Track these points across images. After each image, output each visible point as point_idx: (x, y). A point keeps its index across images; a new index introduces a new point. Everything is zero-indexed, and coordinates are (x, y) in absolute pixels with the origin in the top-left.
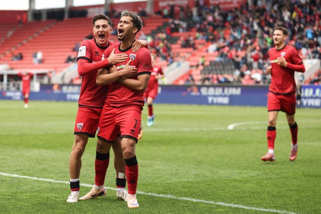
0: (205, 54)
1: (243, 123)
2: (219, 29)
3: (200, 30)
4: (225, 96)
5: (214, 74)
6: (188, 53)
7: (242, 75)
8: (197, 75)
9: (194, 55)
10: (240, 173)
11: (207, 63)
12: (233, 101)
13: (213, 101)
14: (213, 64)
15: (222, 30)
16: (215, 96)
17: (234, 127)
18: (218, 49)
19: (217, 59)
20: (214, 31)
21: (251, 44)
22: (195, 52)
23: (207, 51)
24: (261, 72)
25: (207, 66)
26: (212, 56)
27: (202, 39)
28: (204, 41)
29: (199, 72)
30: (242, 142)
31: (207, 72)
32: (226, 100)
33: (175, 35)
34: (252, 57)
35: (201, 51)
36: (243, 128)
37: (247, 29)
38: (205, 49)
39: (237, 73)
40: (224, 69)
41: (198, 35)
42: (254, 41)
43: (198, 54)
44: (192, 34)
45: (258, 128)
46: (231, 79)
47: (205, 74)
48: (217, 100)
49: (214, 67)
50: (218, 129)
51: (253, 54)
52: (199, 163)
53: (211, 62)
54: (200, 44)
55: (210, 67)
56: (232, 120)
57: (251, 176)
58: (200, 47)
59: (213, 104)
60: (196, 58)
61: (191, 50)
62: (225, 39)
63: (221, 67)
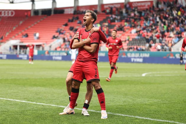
0: (130, 34)
1: (150, 73)
2: (138, 20)
3: (127, 21)
4: (141, 58)
5: (134, 45)
6: (120, 34)
7: (150, 46)
8: (125, 46)
9: (123, 35)
10: (148, 100)
11: (131, 40)
12: (146, 60)
13: (134, 60)
14: (134, 40)
16: (135, 58)
17: (145, 75)
18: (137, 32)
19: (136, 37)
20: (135, 21)
21: (156, 28)
22: (124, 33)
23: (131, 33)
24: (160, 44)
25: (131, 41)
26: (133, 35)
27: (128, 26)
28: (129, 27)
29: (126, 44)
30: (150, 83)
31: (131, 44)
32: (141, 60)
33: (113, 23)
34: (156, 36)
35: (127, 33)
36: (151, 76)
37: (153, 20)
38: (129, 32)
39: (148, 45)
40: (140, 43)
41: (126, 24)
43: (126, 34)
44: (122, 23)
45: (159, 75)
46: (144, 48)
47: (130, 45)
48: (136, 60)
49: (134, 42)
50: (136, 76)
51: (157, 34)
52: (126, 95)
53: (133, 39)
54: (127, 29)
55: (132, 42)
56: (144, 71)
57: (154, 102)
58: (127, 30)
59: (134, 62)
60: (124, 37)
61: (122, 32)
62: (141, 26)
63: (139, 42)
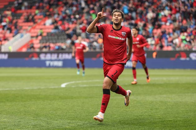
0: (43, 27)
1: (73, 82)
2: (54, 6)
3: (38, 8)
4: (59, 60)
5: (50, 43)
6: (29, 26)
7: (73, 43)
8: (37, 44)
9: (34, 28)
10: (70, 123)
11: (45, 34)
12: (67, 64)
13: (50, 64)
14: (49, 34)
15: (56, 8)
16: (51, 60)
17: (66, 86)
18: (53, 23)
19: (53, 31)
20: (50, 8)
21: (80, 18)
22: (34, 25)
23: (45, 25)
24: (87, 40)
25: (45, 37)
26: (48, 28)
27: (40, 15)
28: (42, 17)
29: (38, 41)
30: (72, 98)
31: (45, 41)
32: (60, 64)
33: (19, 12)
34: (81, 29)
35: (39, 24)
36: (73, 86)
37: (77, 7)
38: (42, 23)
39: (69, 42)
40: (58, 39)
41: (37, 11)
42: (82, 16)
43: (38, 27)
44: (32, 11)
45: (85, 86)
46: (64, 47)
47: (43, 43)
48: (53, 64)
49: (50, 38)
50: (53, 87)
51: (81, 26)
52: (37, 116)
53: (48, 33)
54: (39, 19)
55: (47, 38)
56: (64, 79)
57: (78, 125)
58: (39, 21)
59: (50, 66)
60: (36, 30)
61: (32, 24)
62: (59, 14)
63: (56, 37)
